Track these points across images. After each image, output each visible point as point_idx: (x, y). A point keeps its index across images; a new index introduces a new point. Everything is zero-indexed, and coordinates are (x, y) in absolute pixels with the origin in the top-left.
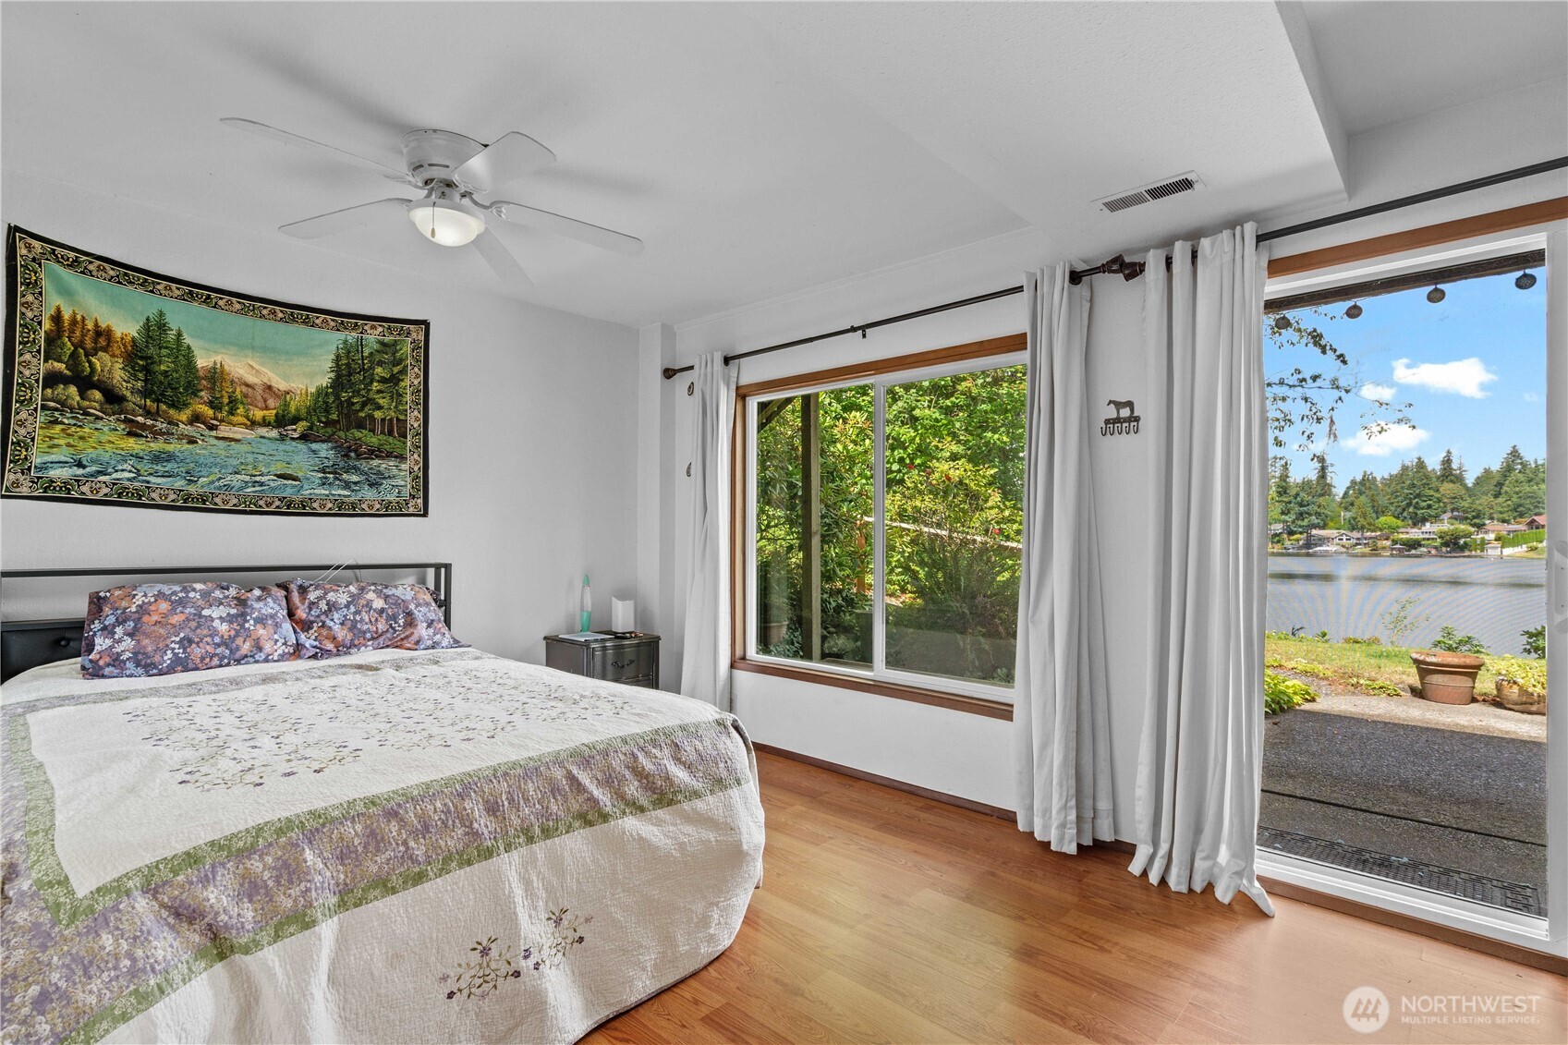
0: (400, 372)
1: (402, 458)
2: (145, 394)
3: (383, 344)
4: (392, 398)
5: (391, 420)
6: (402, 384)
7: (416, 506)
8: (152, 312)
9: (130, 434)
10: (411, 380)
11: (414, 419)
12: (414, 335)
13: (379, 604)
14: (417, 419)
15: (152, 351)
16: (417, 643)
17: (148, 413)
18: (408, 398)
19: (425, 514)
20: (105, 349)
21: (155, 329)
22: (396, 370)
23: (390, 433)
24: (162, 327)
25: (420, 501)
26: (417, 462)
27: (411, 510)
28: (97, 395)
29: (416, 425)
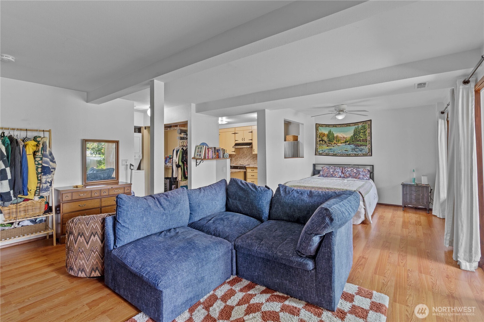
0: (366, 130)
1: (366, 146)
2: (329, 141)
3: (362, 126)
4: (364, 135)
5: (364, 139)
6: (366, 132)
7: (369, 154)
8: (329, 130)
9: (327, 146)
10: (368, 131)
11: (368, 138)
12: (368, 123)
13: (355, 171)
14: (369, 138)
15: (329, 135)
16: (359, 178)
17: (329, 143)
18: (367, 135)
19: (371, 156)
20: (325, 136)
21: (330, 132)
22: (365, 130)
23: (364, 142)
24: (330, 131)
25: (370, 153)
26: (369, 146)
27: (369, 155)
28: (324, 142)
29: (369, 139)
